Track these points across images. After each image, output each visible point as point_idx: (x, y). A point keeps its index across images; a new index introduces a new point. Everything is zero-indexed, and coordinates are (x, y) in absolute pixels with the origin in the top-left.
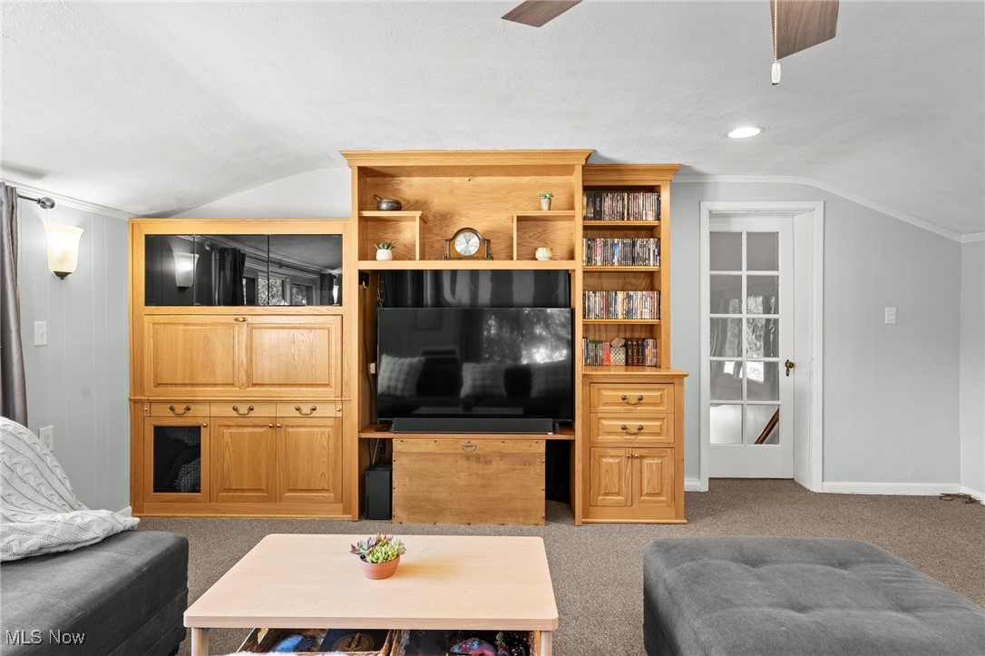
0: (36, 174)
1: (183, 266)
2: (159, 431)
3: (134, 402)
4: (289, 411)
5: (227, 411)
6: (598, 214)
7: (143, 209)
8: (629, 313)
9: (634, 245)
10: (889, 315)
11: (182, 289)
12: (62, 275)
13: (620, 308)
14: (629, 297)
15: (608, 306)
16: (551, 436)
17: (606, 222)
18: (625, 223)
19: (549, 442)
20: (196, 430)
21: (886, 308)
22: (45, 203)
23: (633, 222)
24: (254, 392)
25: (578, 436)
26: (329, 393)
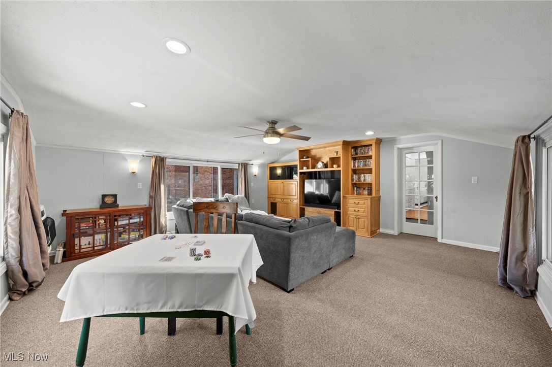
0: (250, 160)
1: (279, 171)
2: (272, 203)
3: (268, 197)
4: (289, 201)
5: (280, 200)
6: (357, 154)
7: (269, 162)
8: (364, 180)
9: (366, 161)
10: (474, 180)
11: (279, 176)
12: (255, 175)
13: (362, 179)
14: (364, 176)
15: (359, 178)
16: (336, 210)
17: (359, 155)
18: (364, 155)
19: (335, 212)
20: (276, 203)
21: (473, 177)
22: (252, 164)
23: (366, 155)
24: (284, 197)
25: (341, 211)
26: (296, 197)
